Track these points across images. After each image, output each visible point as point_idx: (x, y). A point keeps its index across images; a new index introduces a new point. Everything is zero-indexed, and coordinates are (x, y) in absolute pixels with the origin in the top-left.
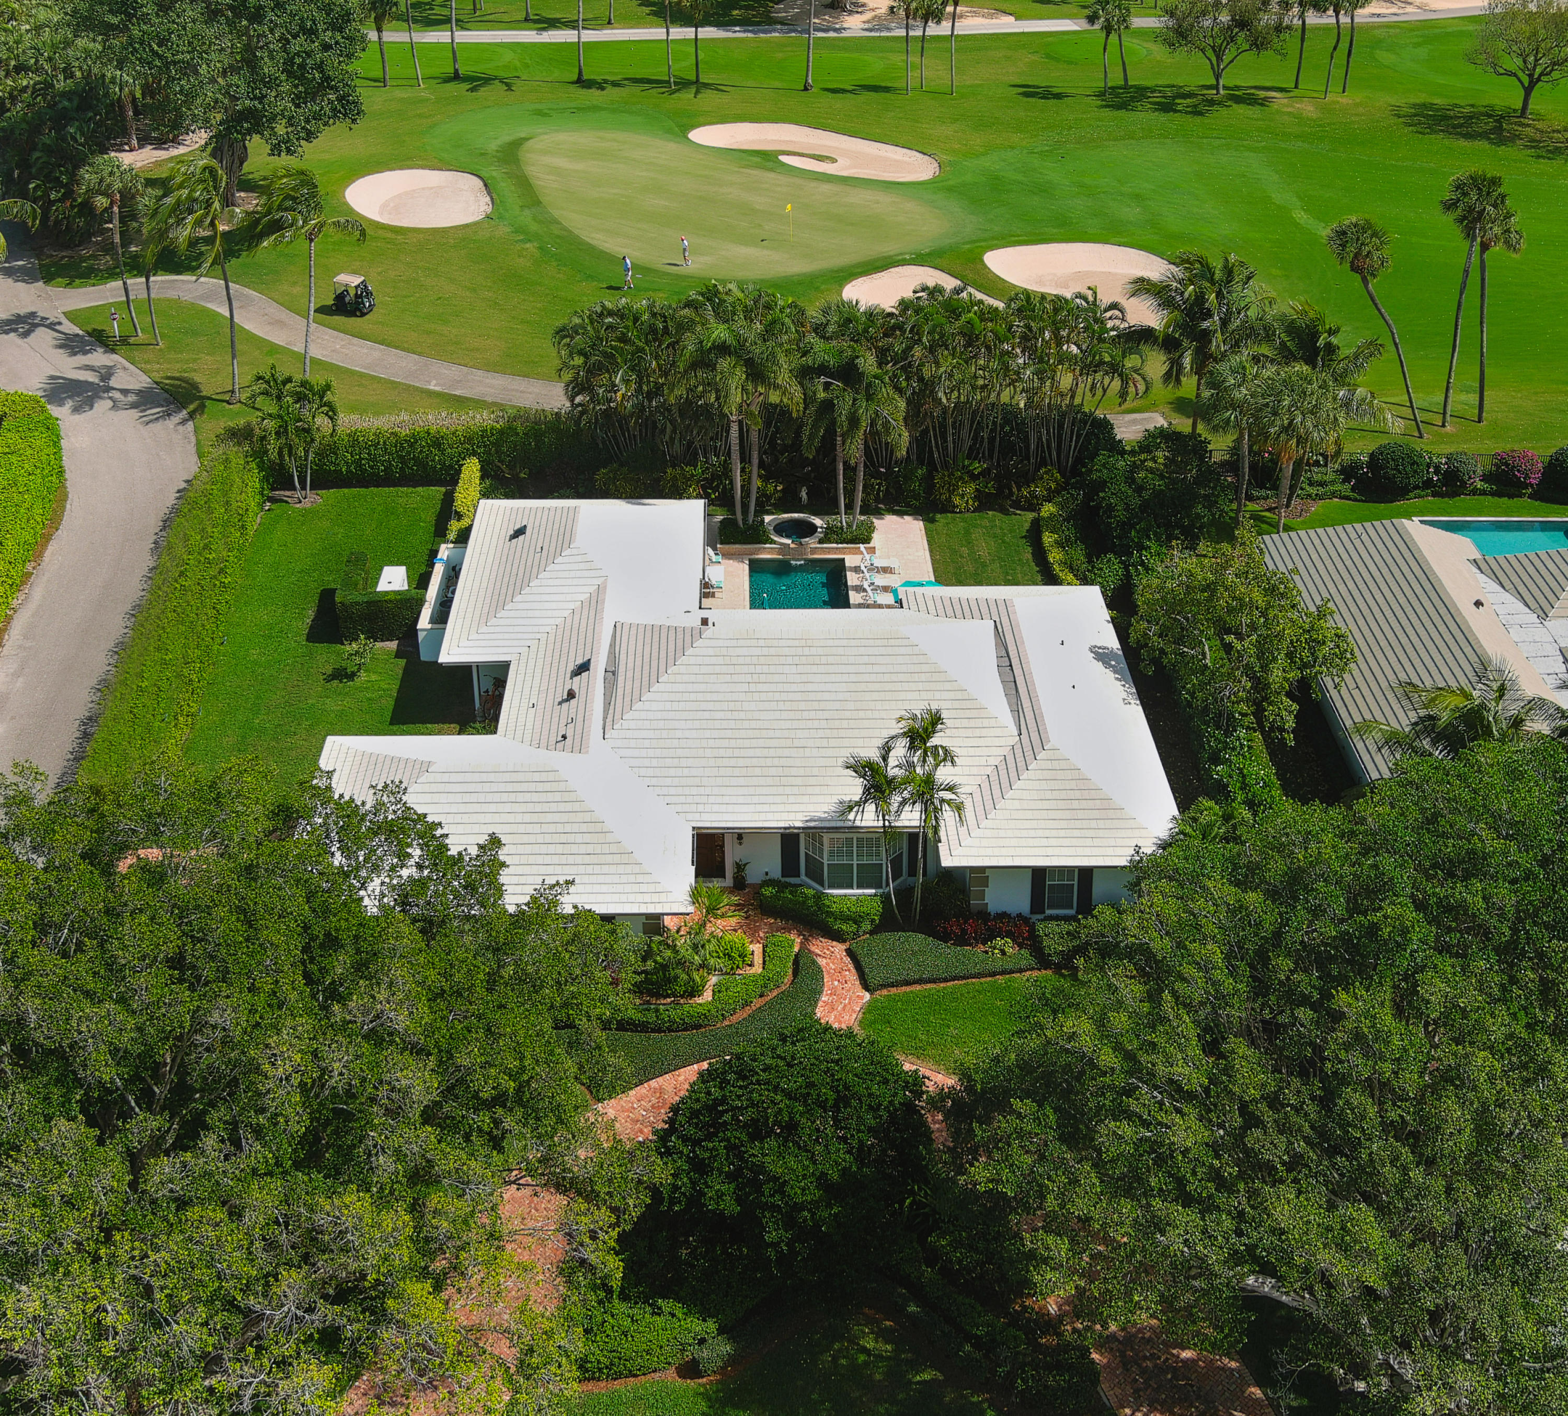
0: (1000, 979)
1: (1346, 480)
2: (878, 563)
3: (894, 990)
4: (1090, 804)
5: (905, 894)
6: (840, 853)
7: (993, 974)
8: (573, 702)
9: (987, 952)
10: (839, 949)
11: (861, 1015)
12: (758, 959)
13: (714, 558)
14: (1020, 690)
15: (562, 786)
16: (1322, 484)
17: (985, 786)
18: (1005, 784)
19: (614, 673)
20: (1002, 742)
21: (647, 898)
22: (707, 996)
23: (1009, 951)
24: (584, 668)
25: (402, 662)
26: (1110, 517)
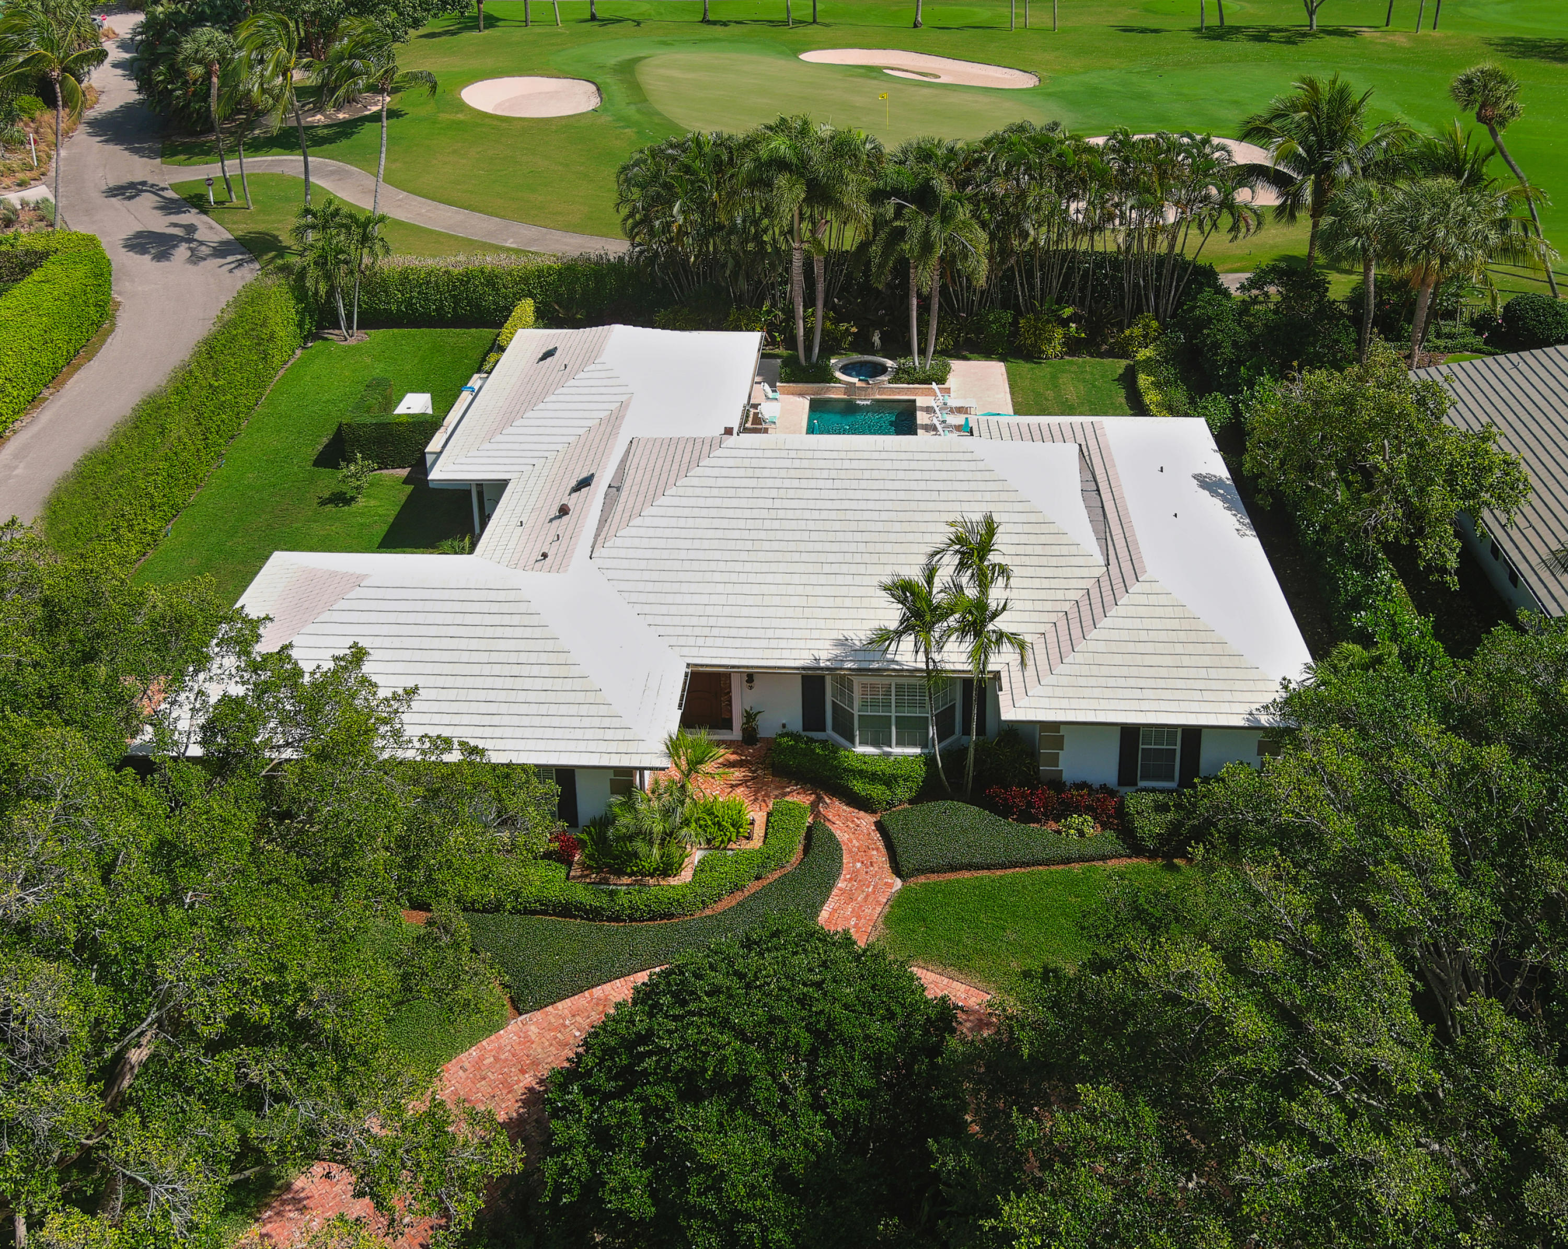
0: (1077, 868)
1: (1479, 333)
2: (953, 402)
3: (934, 878)
4: (1200, 649)
5: (954, 757)
6: (874, 704)
7: (1067, 861)
8: (565, 519)
9: (1059, 832)
10: (867, 821)
11: (887, 909)
12: (759, 831)
13: (771, 395)
14: (1109, 516)
15: (522, 608)
16: (1451, 336)
17: (1062, 625)
18: (1087, 622)
19: (618, 489)
20: (1085, 572)
21: (613, 747)
22: (686, 876)
23: (1089, 831)
24: (585, 483)
25: (409, 488)
26: (1216, 354)
